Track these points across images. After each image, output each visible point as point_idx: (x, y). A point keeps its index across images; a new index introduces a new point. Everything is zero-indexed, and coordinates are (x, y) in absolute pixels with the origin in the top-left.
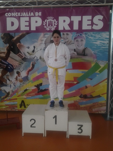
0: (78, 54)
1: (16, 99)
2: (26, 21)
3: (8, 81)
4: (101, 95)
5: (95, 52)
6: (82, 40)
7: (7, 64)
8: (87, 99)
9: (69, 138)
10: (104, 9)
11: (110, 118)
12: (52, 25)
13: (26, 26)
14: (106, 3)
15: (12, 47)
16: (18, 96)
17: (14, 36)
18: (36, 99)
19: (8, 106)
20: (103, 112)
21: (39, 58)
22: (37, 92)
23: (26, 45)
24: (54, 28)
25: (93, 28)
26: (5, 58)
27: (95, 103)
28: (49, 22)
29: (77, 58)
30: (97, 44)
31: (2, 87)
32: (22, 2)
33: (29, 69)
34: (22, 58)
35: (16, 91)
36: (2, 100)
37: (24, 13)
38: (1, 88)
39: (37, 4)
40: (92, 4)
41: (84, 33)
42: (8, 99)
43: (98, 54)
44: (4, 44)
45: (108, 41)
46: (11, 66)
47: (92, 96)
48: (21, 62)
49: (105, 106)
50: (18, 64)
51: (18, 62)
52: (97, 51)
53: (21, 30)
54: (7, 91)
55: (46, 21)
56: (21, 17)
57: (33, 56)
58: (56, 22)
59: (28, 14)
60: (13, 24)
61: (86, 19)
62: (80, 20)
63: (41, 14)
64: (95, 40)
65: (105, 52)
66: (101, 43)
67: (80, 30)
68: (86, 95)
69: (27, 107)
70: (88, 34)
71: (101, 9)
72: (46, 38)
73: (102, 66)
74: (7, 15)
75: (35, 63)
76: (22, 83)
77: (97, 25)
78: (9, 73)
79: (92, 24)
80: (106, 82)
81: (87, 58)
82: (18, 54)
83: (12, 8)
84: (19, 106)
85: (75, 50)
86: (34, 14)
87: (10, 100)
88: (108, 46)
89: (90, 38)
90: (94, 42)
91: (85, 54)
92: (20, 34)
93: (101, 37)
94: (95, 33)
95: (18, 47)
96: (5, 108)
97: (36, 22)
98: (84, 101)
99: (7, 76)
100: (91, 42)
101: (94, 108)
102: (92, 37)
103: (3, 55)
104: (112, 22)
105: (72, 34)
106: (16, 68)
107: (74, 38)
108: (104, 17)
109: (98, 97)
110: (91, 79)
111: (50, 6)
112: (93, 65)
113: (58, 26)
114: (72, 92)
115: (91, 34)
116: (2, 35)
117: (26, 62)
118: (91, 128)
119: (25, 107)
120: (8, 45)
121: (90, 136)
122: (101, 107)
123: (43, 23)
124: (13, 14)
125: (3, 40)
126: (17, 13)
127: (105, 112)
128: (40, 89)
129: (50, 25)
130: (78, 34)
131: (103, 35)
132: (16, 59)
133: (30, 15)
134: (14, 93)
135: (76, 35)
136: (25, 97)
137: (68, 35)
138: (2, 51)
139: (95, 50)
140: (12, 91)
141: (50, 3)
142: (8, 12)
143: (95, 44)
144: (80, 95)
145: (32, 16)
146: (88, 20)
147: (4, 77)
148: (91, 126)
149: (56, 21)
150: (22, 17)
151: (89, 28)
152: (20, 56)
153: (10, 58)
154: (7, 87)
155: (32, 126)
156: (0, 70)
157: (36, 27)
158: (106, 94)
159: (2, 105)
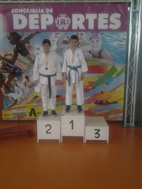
0: (94, 56)
1: (25, 107)
2: (35, 19)
3: (15, 87)
4: (118, 101)
6: (98, 41)
7: (14, 67)
8: (102, 106)
9: (85, 143)
10: (122, 7)
11: (127, 125)
12: (65, 24)
13: (35, 24)
15: (20, 48)
16: (28, 104)
17: (22, 36)
19: (16, 115)
20: (119, 119)
24: (67, 27)
25: (109, 27)
26: (12, 60)
27: (111, 110)
28: (61, 20)
29: (92, 61)
31: (9, 93)
35: (26, 98)
37: (34, 10)
40: (109, 1)
41: (100, 33)
42: (16, 107)
43: (115, 56)
44: (11, 44)
45: (126, 42)
46: (18, 70)
47: (108, 102)
48: (30, 66)
49: (121, 112)
50: (27, 67)
52: (114, 53)
53: (30, 28)
54: (15, 98)
55: (58, 18)
56: (29, 14)
58: (70, 21)
59: (38, 10)
60: (20, 22)
61: (102, 17)
62: (96, 18)
63: (52, 11)
64: (111, 41)
65: (123, 54)
67: (96, 30)
68: (101, 101)
69: (38, 116)
71: (118, 6)
72: (58, 38)
73: (119, 69)
74: (14, 11)
76: (31, 89)
77: (114, 24)
78: (17, 78)
79: (109, 23)
80: (123, 87)
81: (103, 61)
82: (27, 57)
83: (20, 3)
84: (28, 115)
85: (90, 51)
86: (45, 11)
87: (18, 108)
88: (126, 47)
89: (107, 39)
91: (101, 57)
92: (29, 34)
93: (118, 37)
94: (112, 33)
95: (26, 49)
96: (12, 117)
97: (47, 20)
99: (15, 81)
100: (107, 43)
101: (110, 115)
104: (130, 21)
105: (87, 34)
106: (25, 72)
107: (89, 38)
108: (122, 16)
110: (107, 84)
112: (109, 68)
113: (71, 24)
114: (86, 98)
115: (107, 34)
116: (8, 34)
119: (35, 115)
121: (107, 141)
122: (118, 113)
123: (54, 21)
124: (21, 11)
125: (9, 40)
126: (25, 9)
127: (122, 119)
129: (63, 24)
130: (94, 34)
131: (120, 35)
132: (24, 62)
133: (39, 12)
134: (22, 100)
135: (91, 35)
136: (36, 104)
137: (82, 34)
138: (9, 53)
142: (14, 8)
143: (112, 45)
144: (95, 102)
145: (42, 13)
146: (104, 19)
147: (11, 82)
149: (69, 19)
150: (31, 13)
151: (106, 27)
152: (29, 58)
153: (18, 61)
154: (15, 94)
155: (48, 132)
156: (6, 75)
157: (47, 25)
158: (123, 100)
159: (9, 114)
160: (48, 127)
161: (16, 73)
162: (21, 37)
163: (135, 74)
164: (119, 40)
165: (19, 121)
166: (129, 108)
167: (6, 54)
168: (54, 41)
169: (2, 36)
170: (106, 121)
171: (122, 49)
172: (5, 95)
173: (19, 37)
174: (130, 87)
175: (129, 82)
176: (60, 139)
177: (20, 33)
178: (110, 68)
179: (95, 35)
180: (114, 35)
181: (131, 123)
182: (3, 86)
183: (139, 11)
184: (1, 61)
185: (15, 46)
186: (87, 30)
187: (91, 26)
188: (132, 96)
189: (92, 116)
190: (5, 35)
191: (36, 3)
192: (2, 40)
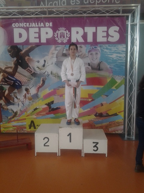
0: (93, 68)
1: (25, 119)
2: (35, 33)
3: (15, 99)
4: (118, 114)
5: (111, 66)
6: (97, 54)
7: (14, 80)
8: (102, 118)
9: (84, 156)
10: (120, 20)
11: (128, 138)
12: (64, 37)
13: (35, 38)
14: (122, 13)
15: (20, 61)
16: (27, 116)
17: (22, 49)
18: (47, 118)
19: (15, 128)
20: (120, 132)
21: (50, 73)
22: (48, 111)
23: (36, 59)
24: (66, 40)
25: (108, 40)
26: (12, 73)
27: (111, 122)
28: (60, 33)
30: (113, 57)
32: (30, 12)
33: (39, 85)
34: (31, 73)
35: (25, 111)
36: (9, 121)
37: (34, 24)
38: (8, 107)
39: (47, 14)
40: (107, 14)
41: (99, 45)
44: (11, 57)
46: (18, 82)
47: (108, 114)
48: (30, 78)
49: (122, 125)
50: (27, 80)
51: (26, 78)
52: (113, 66)
53: (30, 42)
54: (15, 111)
55: (57, 32)
56: (30, 29)
57: (44, 71)
58: (69, 34)
59: (38, 24)
60: (20, 35)
61: (101, 30)
62: (95, 31)
63: (52, 24)
64: (110, 53)
66: (117, 56)
67: (95, 43)
68: (101, 113)
69: (37, 128)
70: (102, 46)
71: (117, 20)
72: (57, 51)
73: (119, 81)
74: (14, 25)
75: (46, 79)
76: (31, 101)
77: (113, 37)
78: (17, 90)
79: (108, 35)
80: (123, 99)
81: (102, 73)
82: (27, 69)
83: (20, 18)
84: (28, 127)
85: (89, 64)
86: (45, 25)
87: (18, 120)
89: (106, 51)
90: (109, 56)
91: (101, 69)
92: (29, 47)
94: (110, 46)
95: (26, 61)
96: (12, 129)
97: (47, 33)
98: (100, 120)
99: (14, 94)
100: (106, 55)
101: (110, 127)
102: (107, 50)
103: (10, 70)
104: (129, 34)
105: (86, 46)
106: (25, 85)
107: (88, 51)
108: (120, 29)
109: (115, 116)
110: (107, 96)
111: (61, 15)
112: (108, 80)
113: (70, 38)
114: (86, 110)
115: (106, 47)
116: (9, 48)
117: (35, 78)
118: (107, 145)
119: (35, 128)
120: (16, 59)
121: (106, 154)
122: (118, 126)
123: (54, 34)
124: (21, 25)
125: (10, 53)
126: (25, 23)
127: (123, 131)
128: (51, 107)
129: (62, 37)
131: (119, 47)
132: (24, 74)
133: (39, 26)
134: (22, 112)
135: (90, 48)
136: (35, 117)
137: (81, 47)
138: (9, 66)
139: (111, 64)
140: (20, 110)
141: (62, 13)
142: (15, 22)
144: (96, 113)
145: (42, 27)
146: (103, 32)
147: (11, 95)
148: (107, 144)
149: (69, 32)
150: (32, 27)
151: (105, 40)
152: (29, 71)
153: (18, 73)
154: (15, 106)
155: (46, 145)
156: (6, 87)
157: (46, 39)
158: (123, 112)
159: (9, 126)
160: (46, 140)
161: (16, 86)
162: (21, 51)
163: (135, 86)
164: (118, 52)
165: (17, 134)
166: (130, 120)
167: (6, 66)
168: (54, 53)
169: (3, 49)
170: (105, 134)
171: (122, 61)
172: (5, 107)
173: (20, 50)
174: (130, 99)
175: (129, 94)
176: (58, 152)
177: (20, 47)
178: (110, 80)
179: (94, 48)
180: (112, 48)
181: (132, 135)
182: (3, 98)
183: (137, 24)
184: (2, 74)
185: (15, 59)
186: (86, 42)
187: (90, 39)
188: (133, 108)
189: (92, 128)
190: (5, 48)
191: (37, 18)
192: (3, 53)
